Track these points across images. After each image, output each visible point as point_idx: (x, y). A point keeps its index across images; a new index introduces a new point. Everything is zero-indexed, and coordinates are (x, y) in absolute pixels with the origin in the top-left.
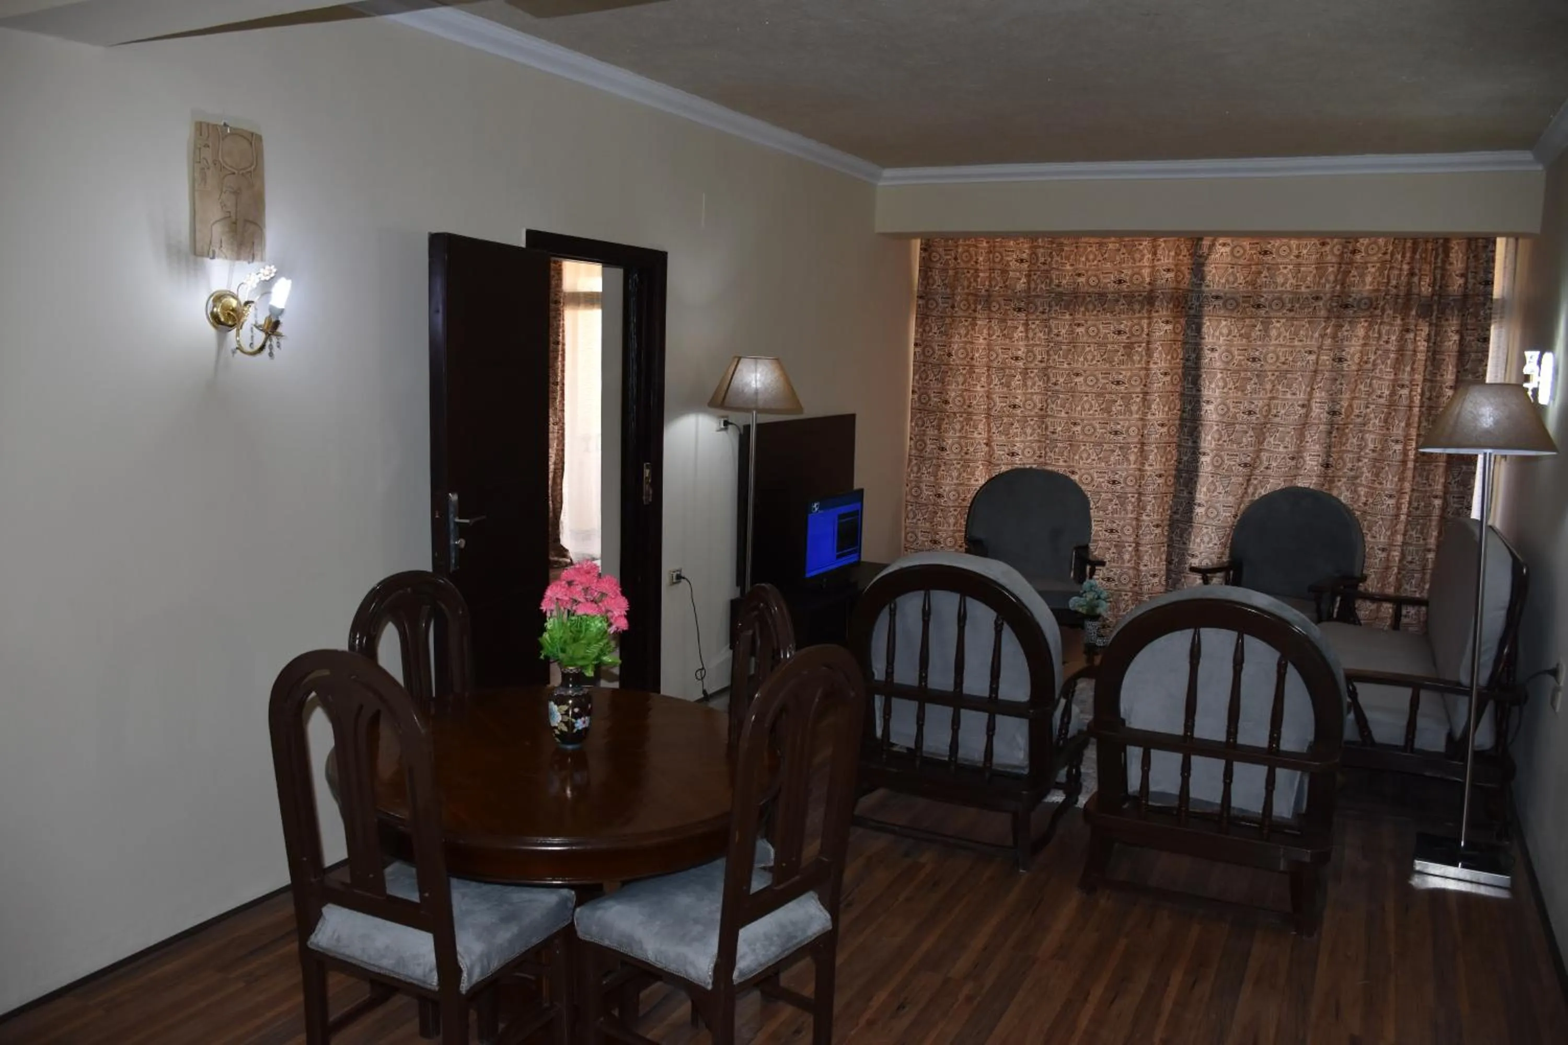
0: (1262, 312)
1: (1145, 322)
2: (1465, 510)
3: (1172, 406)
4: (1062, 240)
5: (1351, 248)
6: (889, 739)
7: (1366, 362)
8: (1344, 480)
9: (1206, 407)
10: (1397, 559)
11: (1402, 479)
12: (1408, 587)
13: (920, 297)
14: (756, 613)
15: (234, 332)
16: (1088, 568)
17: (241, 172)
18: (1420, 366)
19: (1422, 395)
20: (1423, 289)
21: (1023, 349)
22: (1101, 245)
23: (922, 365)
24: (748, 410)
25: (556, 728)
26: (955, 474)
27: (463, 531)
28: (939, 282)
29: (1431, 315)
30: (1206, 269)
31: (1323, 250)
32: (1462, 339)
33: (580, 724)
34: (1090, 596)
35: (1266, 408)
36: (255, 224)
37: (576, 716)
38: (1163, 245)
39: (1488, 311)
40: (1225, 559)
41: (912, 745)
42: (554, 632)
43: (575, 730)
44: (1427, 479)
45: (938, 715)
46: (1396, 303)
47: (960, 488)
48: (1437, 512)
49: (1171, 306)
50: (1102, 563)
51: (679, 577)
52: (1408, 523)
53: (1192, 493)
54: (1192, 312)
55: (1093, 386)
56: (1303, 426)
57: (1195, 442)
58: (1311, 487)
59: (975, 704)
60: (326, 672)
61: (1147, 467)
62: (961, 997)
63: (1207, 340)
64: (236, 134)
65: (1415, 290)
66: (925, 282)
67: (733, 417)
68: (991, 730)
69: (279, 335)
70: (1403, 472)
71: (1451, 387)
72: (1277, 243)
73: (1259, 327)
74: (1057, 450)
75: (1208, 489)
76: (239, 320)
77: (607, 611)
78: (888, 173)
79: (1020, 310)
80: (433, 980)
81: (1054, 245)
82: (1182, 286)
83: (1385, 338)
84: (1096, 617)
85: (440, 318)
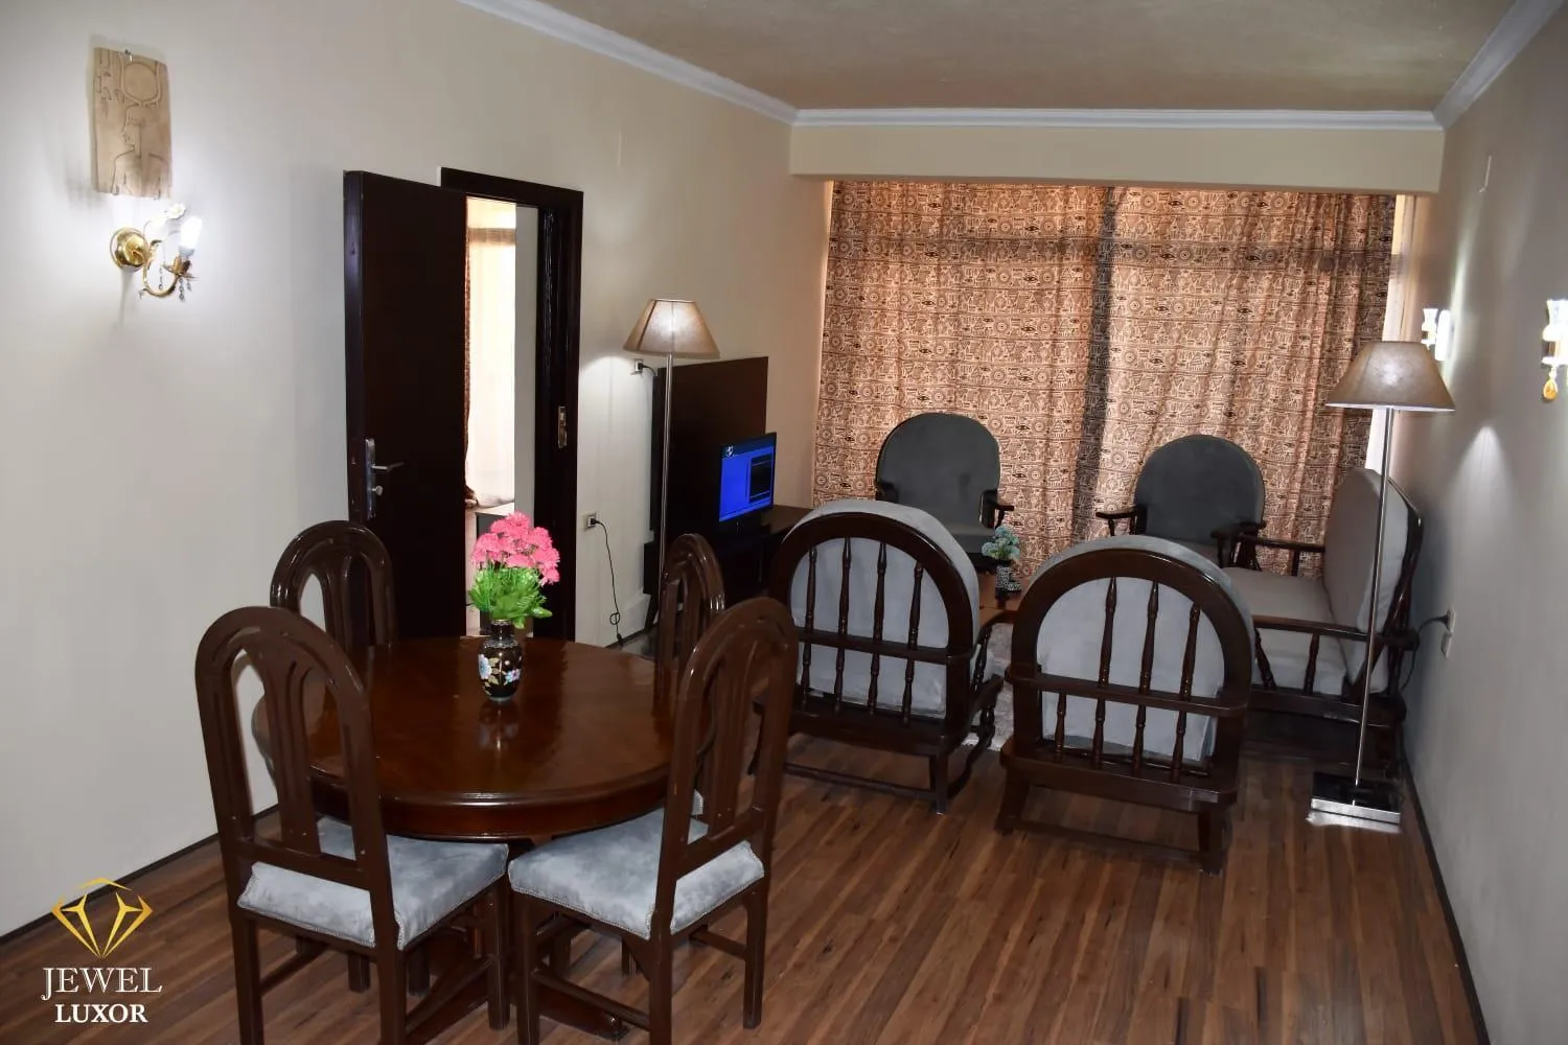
0: (1171, 262)
1: (1055, 270)
2: (1360, 460)
3: (1081, 354)
4: (975, 185)
5: (1257, 201)
6: (808, 684)
7: (1270, 314)
8: (1246, 428)
9: (1114, 355)
10: (1295, 506)
11: (1301, 429)
12: (1304, 533)
13: (833, 240)
14: (683, 562)
15: (140, 272)
16: (997, 513)
17: (145, 103)
18: (1321, 319)
19: (1323, 346)
20: (1325, 243)
21: (934, 294)
22: (1013, 191)
23: (834, 308)
24: (664, 354)
25: (487, 680)
26: (865, 417)
27: (380, 478)
28: (851, 225)
29: (1332, 270)
30: (1117, 218)
31: (1230, 202)
32: (1361, 293)
33: (511, 677)
34: (1002, 542)
35: (1173, 357)
36: (161, 159)
37: (507, 669)
38: (1075, 193)
39: (1386, 267)
40: (1130, 505)
41: (831, 690)
42: (484, 584)
43: (506, 683)
44: (1325, 429)
45: (858, 662)
46: (1300, 256)
47: (870, 432)
48: (1333, 461)
49: (1081, 254)
50: (1011, 508)
51: (594, 522)
52: (1306, 471)
53: (1099, 438)
54: (1103, 260)
55: (1003, 332)
56: (1208, 374)
57: (1102, 389)
58: (1215, 435)
59: (894, 650)
60: (256, 630)
61: (1055, 413)
62: (886, 938)
63: (1116, 289)
64: (139, 63)
65: (1318, 245)
66: (837, 225)
67: (648, 360)
68: (910, 675)
69: (189, 277)
70: (1302, 422)
71: (1350, 340)
72: (1187, 194)
73: (1167, 276)
74: (966, 395)
75: (1115, 436)
76: (146, 260)
77: (539, 563)
78: (803, 113)
79: (932, 255)
80: (370, 938)
81: (967, 191)
82: (1093, 234)
83: (1288, 290)
84: (1007, 563)
85: (355, 260)
